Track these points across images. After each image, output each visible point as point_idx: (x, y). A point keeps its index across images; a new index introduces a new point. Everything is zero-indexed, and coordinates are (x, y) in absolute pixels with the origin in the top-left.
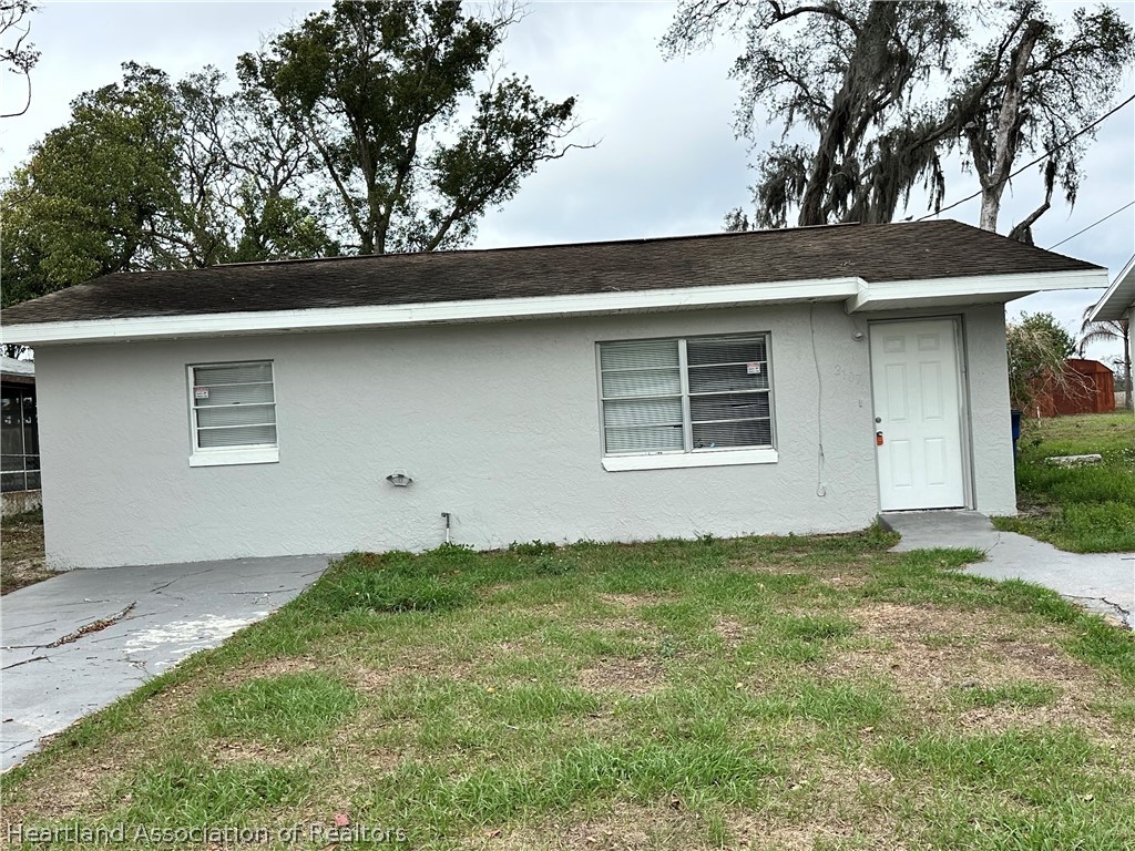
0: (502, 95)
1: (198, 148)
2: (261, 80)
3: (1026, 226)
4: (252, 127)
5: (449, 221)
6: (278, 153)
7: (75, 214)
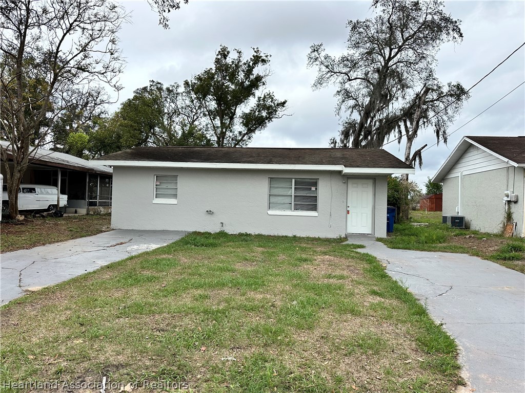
0: (265, 97)
1: (171, 108)
2: (191, 88)
3: (420, 151)
4: (188, 102)
5: (245, 135)
6: (195, 111)
7: (131, 126)
